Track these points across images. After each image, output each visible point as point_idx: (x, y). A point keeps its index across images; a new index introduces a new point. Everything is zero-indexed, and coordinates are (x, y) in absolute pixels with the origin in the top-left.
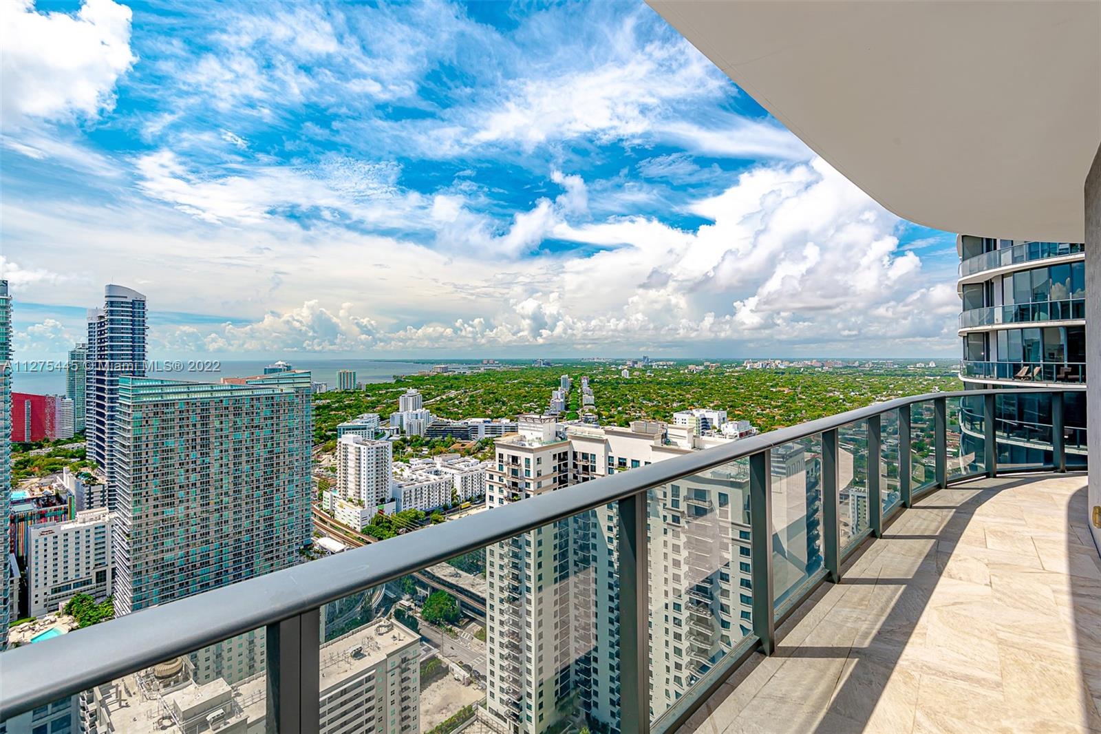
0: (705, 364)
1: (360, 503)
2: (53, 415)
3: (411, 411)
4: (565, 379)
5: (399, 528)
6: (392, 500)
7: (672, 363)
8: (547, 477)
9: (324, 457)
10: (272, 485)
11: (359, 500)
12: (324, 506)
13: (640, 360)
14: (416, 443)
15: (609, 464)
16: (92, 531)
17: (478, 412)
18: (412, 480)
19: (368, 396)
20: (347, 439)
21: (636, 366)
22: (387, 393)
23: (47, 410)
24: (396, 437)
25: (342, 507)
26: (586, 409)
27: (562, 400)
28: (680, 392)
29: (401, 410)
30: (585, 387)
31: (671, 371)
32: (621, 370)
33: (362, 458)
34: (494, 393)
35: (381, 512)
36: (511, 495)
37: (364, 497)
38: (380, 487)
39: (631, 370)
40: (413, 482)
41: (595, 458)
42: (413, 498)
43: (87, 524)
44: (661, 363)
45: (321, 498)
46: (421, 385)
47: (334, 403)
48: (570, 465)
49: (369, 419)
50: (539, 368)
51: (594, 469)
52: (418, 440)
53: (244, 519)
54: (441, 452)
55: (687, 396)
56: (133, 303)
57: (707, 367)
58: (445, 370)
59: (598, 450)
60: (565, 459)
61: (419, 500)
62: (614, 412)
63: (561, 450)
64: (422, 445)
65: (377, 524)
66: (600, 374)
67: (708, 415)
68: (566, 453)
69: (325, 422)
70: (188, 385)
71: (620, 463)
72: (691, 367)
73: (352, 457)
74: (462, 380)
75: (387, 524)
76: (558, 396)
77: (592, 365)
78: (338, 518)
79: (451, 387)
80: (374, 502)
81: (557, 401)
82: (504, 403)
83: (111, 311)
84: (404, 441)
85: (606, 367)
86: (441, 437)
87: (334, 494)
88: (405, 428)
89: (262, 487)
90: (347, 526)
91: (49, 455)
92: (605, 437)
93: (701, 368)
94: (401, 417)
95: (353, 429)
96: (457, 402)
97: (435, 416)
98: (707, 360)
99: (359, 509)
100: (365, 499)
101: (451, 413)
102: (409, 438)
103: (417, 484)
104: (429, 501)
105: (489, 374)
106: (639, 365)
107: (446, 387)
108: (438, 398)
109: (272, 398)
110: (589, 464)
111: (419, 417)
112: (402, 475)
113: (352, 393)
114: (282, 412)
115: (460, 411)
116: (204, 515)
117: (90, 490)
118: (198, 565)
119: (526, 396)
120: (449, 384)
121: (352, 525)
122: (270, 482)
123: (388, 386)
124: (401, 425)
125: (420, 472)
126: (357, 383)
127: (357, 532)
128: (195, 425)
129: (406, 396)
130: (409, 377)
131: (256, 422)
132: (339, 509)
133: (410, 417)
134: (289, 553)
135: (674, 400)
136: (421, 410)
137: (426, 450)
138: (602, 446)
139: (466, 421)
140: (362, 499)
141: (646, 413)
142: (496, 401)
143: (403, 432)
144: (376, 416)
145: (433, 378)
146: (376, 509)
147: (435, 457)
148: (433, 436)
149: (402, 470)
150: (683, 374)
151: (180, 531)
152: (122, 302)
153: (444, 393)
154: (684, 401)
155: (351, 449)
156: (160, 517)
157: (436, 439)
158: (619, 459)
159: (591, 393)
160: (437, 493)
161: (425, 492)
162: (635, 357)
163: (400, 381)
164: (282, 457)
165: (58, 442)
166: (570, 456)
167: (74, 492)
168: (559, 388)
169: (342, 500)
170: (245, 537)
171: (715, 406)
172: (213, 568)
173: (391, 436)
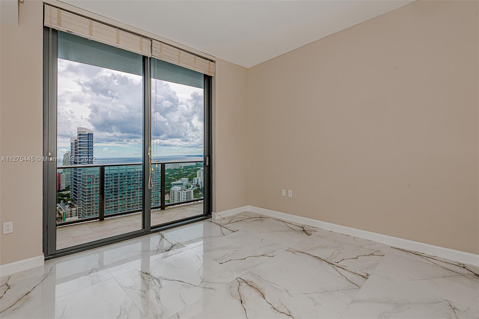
19: (184, 171)
24: (195, 188)
33: (181, 196)
47: (170, 174)
49: (185, 181)
56: (88, 134)
83: (80, 138)
84: (199, 189)
94: (198, 179)
95: (177, 185)
113: (178, 170)
123: (193, 167)
124: (198, 183)
129: (200, 170)
143: (199, 186)
144: (187, 179)
152: (84, 134)
155: (176, 193)
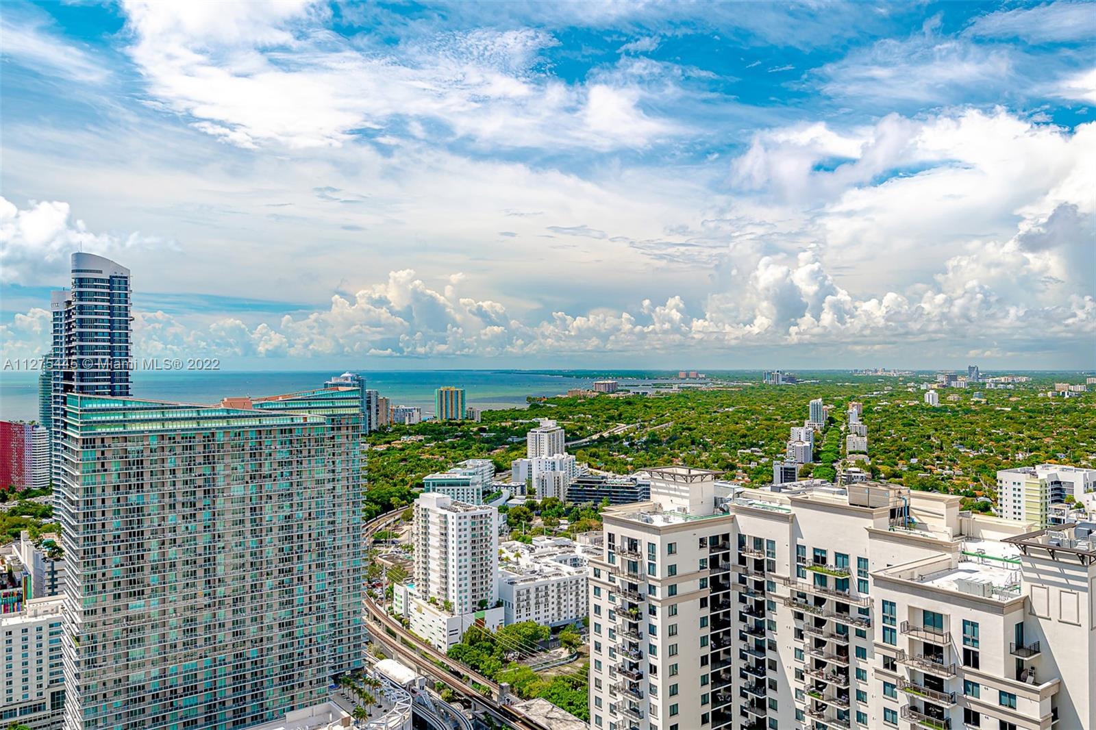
0: (1089, 381)
1: (447, 607)
2: (21, 452)
3: (544, 457)
4: (816, 407)
5: (508, 651)
6: (499, 604)
7: (1024, 379)
8: (687, 577)
9: (406, 528)
10: (290, 570)
11: (446, 602)
12: (395, 609)
13: (963, 374)
14: (551, 511)
15: (799, 559)
16: (46, 630)
17: (660, 461)
18: (534, 572)
19: (483, 430)
20: (428, 501)
21: (953, 384)
22: (514, 425)
23: (13, 445)
24: (519, 501)
25: (420, 611)
26: (852, 460)
27: (807, 444)
28: (1034, 432)
29: (529, 455)
30: (854, 421)
31: (1023, 393)
32: (926, 391)
33: (450, 532)
34: (690, 429)
35: (481, 622)
36: (627, 607)
37: (453, 597)
38: (478, 581)
39: (943, 391)
40: (533, 576)
41: (773, 548)
42: (532, 602)
43: (40, 619)
44: (1003, 380)
45: (390, 596)
46: (571, 413)
47: (429, 441)
48: (734, 559)
49: (477, 468)
50: (775, 387)
51: (772, 568)
52: (554, 506)
53: (248, 622)
54: (590, 528)
55: (1046, 440)
56: (111, 280)
57: (1092, 386)
58: (613, 389)
59: (777, 533)
60: (724, 547)
61: (542, 606)
62: (902, 466)
63: (719, 530)
64: (559, 516)
65: (472, 643)
66: (885, 397)
67: (1064, 477)
68: (726, 537)
69: (411, 472)
70: (162, 408)
71: (816, 559)
72: (1059, 386)
73: (434, 530)
74: (639, 407)
75: (488, 644)
76: (800, 438)
77: (871, 382)
78: (415, 629)
79: (620, 418)
80: (469, 606)
81: (798, 445)
82: (705, 447)
83: (81, 293)
84: (532, 507)
85: (897, 386)
86: (592, 502)
87: (409, 589)
88: (535, 485)
89: (276, 573)
90: (427, 644)
91: (13, 512)
92: (794, 510)
93: (1079, 388)
94: (530, 466)
96: (626, 443)
97: (585, 466)
99: (445, 616)
100: (455, 601)
101: (615, 462)
102: (539, 502)
103: (540, 580)
104: (559, 609)
105: (686, 396)
106: (961, 383)
107: (612, 418)
108: (596, 437)
109: (291, 431)
110: (765, 557)
111: (557, 467)
112: (517, 563)
113: (459, 425)
114: (305, 453)
115: (630, 459)
116: (189, 614)
117: (52, 567)
118: (180, 691)
119: (744, 436)
120: (617, 413)
121: (434, 642)
122: (287, 566)
123: (516, 414)
124: (529, 481)
125: (547, 559)
126: (467, 408)
127: (439, 654)
128: (173, 472)
129: (538, 430)
130: (554, 400)
131: (266, 470)
132: (416, 615)
133: (543, 467)
134: (318, 681)
135: (1018, 448)
136: (561, 456)
137: (565, 524)
138: (785, 527)
139: (633, 476)
140: (451, 600)
141: (964, 469)
142: (693, 443)
143: (532, 492)
144: (488, 464)
145: (592, 402)
146: (470, 619)
147: (578, 536)
148: (578, 500)
149: (518, 556)
150: (1043, 399)
151: (152, 636)
152: (96, 280)
153: (607, 427)
154: (1038, 449)
155: (433, 518)
156: (123, 613)
157: (584, 504)
158: (815, 550)
159: (864, 432)
160: (573, 597)
161: (553, 594)
162: (952, 368)
163: (538, 407)
164: (306, 527)
165: (28, 493)
166: (733, 542)
167: (31, 570)
168: (806, 422)
169: (421, 601)
170: (251, 652)
172: (202, 697)
173: (511, 498)
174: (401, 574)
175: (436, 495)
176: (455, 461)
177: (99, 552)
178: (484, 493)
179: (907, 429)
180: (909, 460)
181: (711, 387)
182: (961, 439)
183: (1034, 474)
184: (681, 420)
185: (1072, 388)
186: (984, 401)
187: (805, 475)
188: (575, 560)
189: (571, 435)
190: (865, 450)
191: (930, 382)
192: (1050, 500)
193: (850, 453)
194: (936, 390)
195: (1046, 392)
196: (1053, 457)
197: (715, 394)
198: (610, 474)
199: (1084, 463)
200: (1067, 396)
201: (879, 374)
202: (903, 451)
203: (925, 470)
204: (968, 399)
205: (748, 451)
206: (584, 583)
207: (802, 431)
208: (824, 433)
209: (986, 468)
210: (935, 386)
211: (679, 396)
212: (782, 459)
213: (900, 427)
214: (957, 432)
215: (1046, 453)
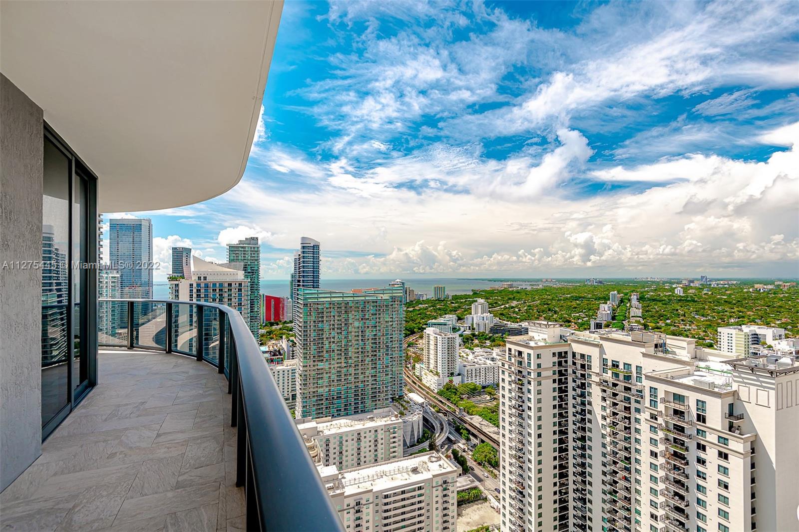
0: (776, 283)
1: (437, 374)
2: (283, 308)
3: (479, 314)
4: (614, 295)
5: (463, 394)
6: (459, 375)
7: (735, 282)
8: (547, 369)
9: (420, 341)
10: (376, 355)
11: (437, 372)
12: (416, 373)
13: (697, 280)
14: (482, 337)
16: (290, 371)
17: (533, 318)
18: (474, 362)
19: (453, 303)
21: (692, 285)
22: (466, 301)
23: (281, 305)
24: (468, 332)
25: (426, 375)
26: (633, 320)
27: (609, 312)
28: (741, 309)
29: (473, 314)
30: (634, 301)
31: (734, 289)
32: (675, 288)
33: (439, 344)
34: (548, 304)
35: (451, 381)
37: (440, 370)
38: (450, 364)
39: (686, 288)
40: (474, 364)
41: (591, 359)
42: (474, 375)
43: (288, 367)
44: (722, 283)
45: (414, 368)
46: (491, 296)
47: (430, 307)
49: (450, 319)
50: (591, 286)
51: (590, 368)
52: (483, 335)
53: (360, 374)
54: (500, 345)
55: (748, 313)
56: (313, 246)
57: (779, 286)
58: (511, 286)
59: (593, 352)
60: (565, 357)
61: (478, 377)
62: (661, 324)
63: (561, 349)
64: (486, 339)
65: (447, 389)
66: (652, 291)
67: (759, 331)
68: (566, 353)
69: (423, 319)
70: (330, 293)
72: (756, 286)
73: (432, 343)
74: (523, 294)
75: (454, 391)
76: (605, 310)
77: (645, 284)
78: (424, 382)
79: (514, 299)
80: (446, 374)
81: (604, 312)
82: (555, 312)
84: (474, 335)
85: (659, 286)
86: (501, 334)
87: (422, 366)
88: (475, 326)
89: (370, 356)
90: (429, 388)
91: (280, 329)
92: (600, 343)
93: (770, 287)
94: (473, 318)
95: (438, 325)
96: (517, 310)
97: (498, 319)
98: (780, 280)
99: (436, 378)
100: (440, 372)
101: (511, 318)
102: (477, 333)
103: (477, 366)
104: (486, 379)
105: (545, 290)
106: (697, 284)
107: (510, 299)
108: (503, 306)
109: (375, 302)
111: (485, 319)
112: (467, 358)
113: (442, 301)
114: (382, 311)
115: (518, 317)
116: (339, 369)
117: (293, 349)
118: (335, 398)
119: (576, 308)
120: (512, 296)
121: (432, 388)
122: (374, 353)
123: (467, 297)
124: (472, 325)
125: (481, 357)
126: (446, 294)
127: (434, 393)
129: (476, 303)
130: (484, 291)
131: (366, 316)
132: (424, 376)
133: (478, 319)
134: (386, 399)
135: (731, 317)
136: (486, 314)
137: (488, 343)
139: (520, 324)
140: (439, 371)
141: (698, 326)
142: (549, 310)
143: (474, 329)
144: (455, 317)
145: (501, 292)
146: (447, 380)
147: (494, 348)
148: (494, 333)
149: (467, 355)
150: (747, 292)
151: (326, 376)
152: (308, 246)
153: (508, 303)
154: (743, 317)
155: (431, 338)
156: (316, 367)
157: (497, 335)
159: (640, 307)
160: (492, 374)
161: (483, 372)
162: (691, 277)
163: (476, 294)
164: (382, 339)
165: (285, 322)
166: (570, 355)
167: (286, 350)
168: (608, 302)
169: (426, 371)
170: (361, 385)
171: (782, 323)
172: (343, 401)
173: (465, 331)
174: (418, 359)
175: (432, 329)
176: (441, 316)
177: (308, 345)
178: (453, 328)
179: (665, 306)
180: (665, 321)
181: (558, 285)
182: (696, 311)
183: (741, 330)
184: (544, 300)
185: (765, 287)
186: (710, 293)
187: (607, 326)
188: (493, 358)
189: (492, 305)
190: (641, 315)
191: (677, 283)
192: (751, 343)
193: (632, 317)
194: (681, 288)
195: (749, 288)
196: (753, 321)
197: (561, 289)
198: (509, 323)
199: (773, 325)
200: (762, 291)
201: (649, 280)
202: (662, 316)
203: (675, 326)
204: (701, 292)
205: (578, 315)
206: (497, 368)
207: (606, 306)
208: (618, 307)
209: (711, 326)
210: (681, 286)
211: (543, 290)
212: (595, 319)
213: (661, 305)
214: (694, 308)
215: (749, 319)
